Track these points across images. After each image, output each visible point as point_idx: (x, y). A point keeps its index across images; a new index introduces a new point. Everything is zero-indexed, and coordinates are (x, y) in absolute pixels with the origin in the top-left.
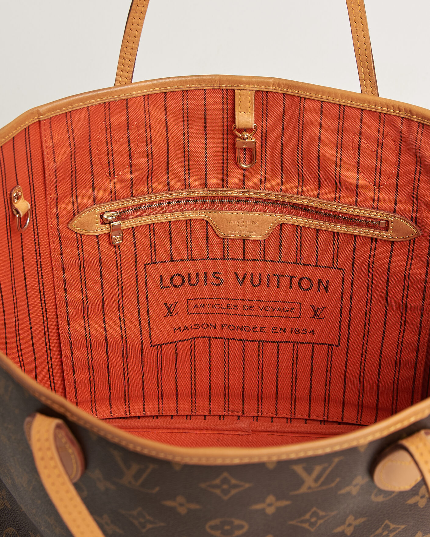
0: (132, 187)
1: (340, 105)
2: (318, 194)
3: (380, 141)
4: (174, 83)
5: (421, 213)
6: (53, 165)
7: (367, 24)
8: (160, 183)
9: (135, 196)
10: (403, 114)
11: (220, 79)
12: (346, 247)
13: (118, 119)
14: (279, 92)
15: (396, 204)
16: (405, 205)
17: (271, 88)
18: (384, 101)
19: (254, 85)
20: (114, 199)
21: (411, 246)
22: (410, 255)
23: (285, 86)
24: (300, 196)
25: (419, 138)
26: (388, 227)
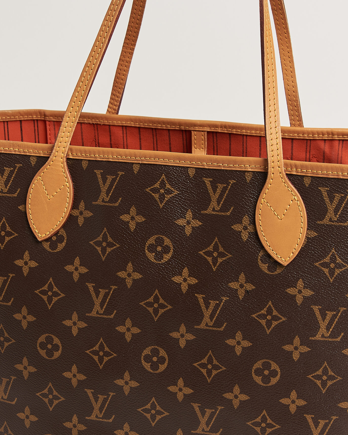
7: (295, 72)
10: (326, 137)
14: (226, 132)
17: (220, 129)
18: (310, 130)
19: (206, 127)
23: (230, 127)
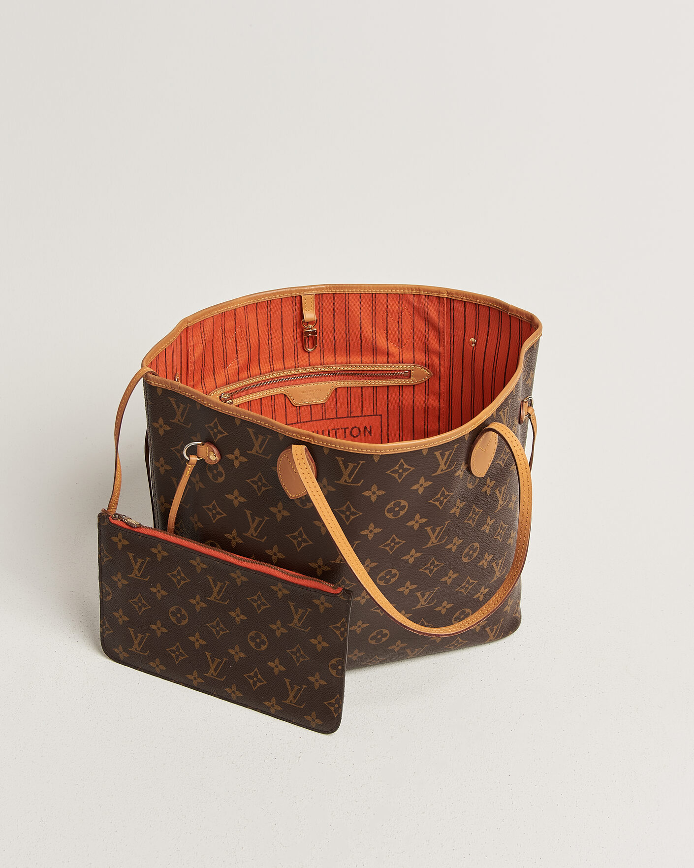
0: (238, 374)
1: (373, 294)
2: (361, 361)
3: (400, 314)
4: (262, 296)
5: (432, 359)
6: (193, 359)
8: (255, 370)
9: (240, 381)
10: (414, 292)
11: (290, 290)
12: (382, 395)
13: (230, 324)
14: (330, 293)
15: (414, 357)
16: (420, 357)
17: (325, 291)
19: (313, 291)
20: (228, 383)
21: (427, 386)
22: (427, 393)
23: (334, 288)
24: (349, 365)
25: (426, 306)
26: (410, 375)
